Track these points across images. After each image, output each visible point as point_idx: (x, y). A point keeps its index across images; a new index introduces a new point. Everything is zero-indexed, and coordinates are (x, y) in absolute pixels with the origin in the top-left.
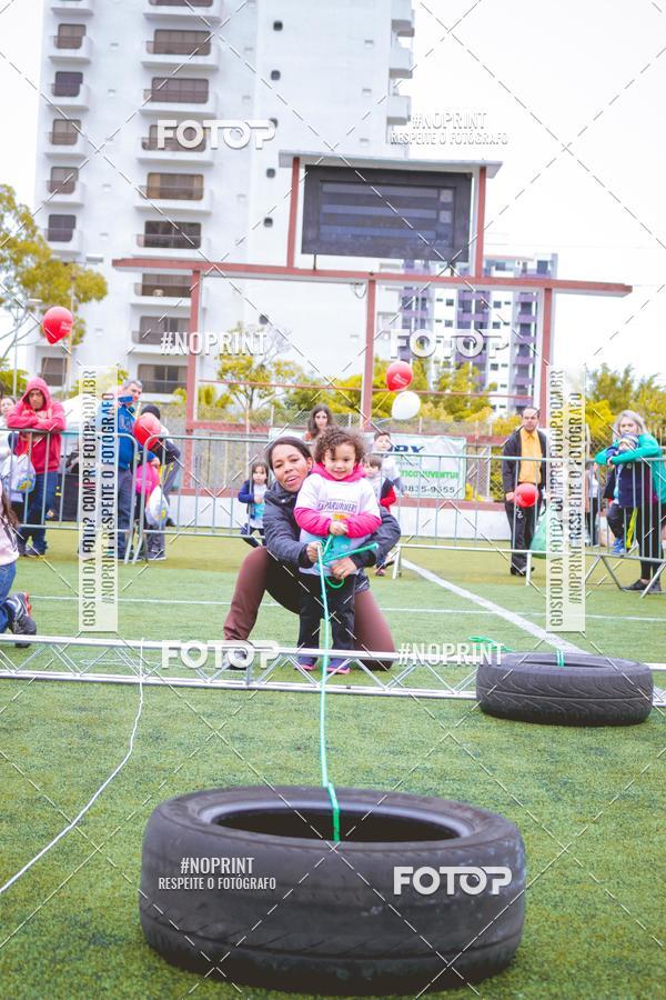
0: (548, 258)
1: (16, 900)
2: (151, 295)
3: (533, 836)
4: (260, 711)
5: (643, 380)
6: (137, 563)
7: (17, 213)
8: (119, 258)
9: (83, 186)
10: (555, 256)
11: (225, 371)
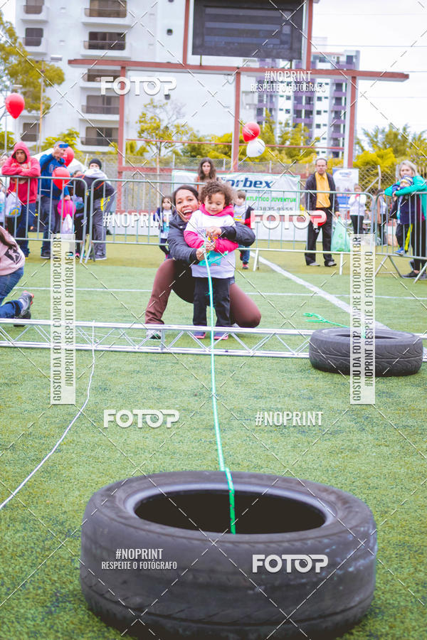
0: (353, 54)
1: (18, 507)
2: (94, 81)
3: (347, 456)
4: (170, 369)
5: (415, 135)
6: (88, 262)
7: (4, 27)
8: (72, 59)
9: (48, 8)
10: (358, 52)
11: (143, 131)
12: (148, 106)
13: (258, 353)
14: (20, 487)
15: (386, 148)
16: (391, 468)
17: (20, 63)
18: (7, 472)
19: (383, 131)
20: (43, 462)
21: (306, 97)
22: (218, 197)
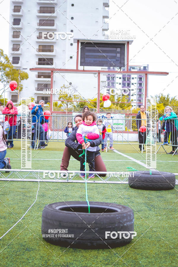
0: (146, 66)
1: (6, 240)
2: (40, 78)
4: (71, 188)
5: (172, 98)
6: (38, 149)
7: (4, 57)
8: (31, 68)
9: (22, 49)
10: (148, 65)
11: (60, 98)
12: (63, 88)
13: (108, 182)
14: (7, 233)
15: (160, 103)
16: (162, 224)
17: (10, 71)
18: (2, 227)
19: (159, 97)
20: (17, 223)
21: (127, 83)
22: (90, 117)
